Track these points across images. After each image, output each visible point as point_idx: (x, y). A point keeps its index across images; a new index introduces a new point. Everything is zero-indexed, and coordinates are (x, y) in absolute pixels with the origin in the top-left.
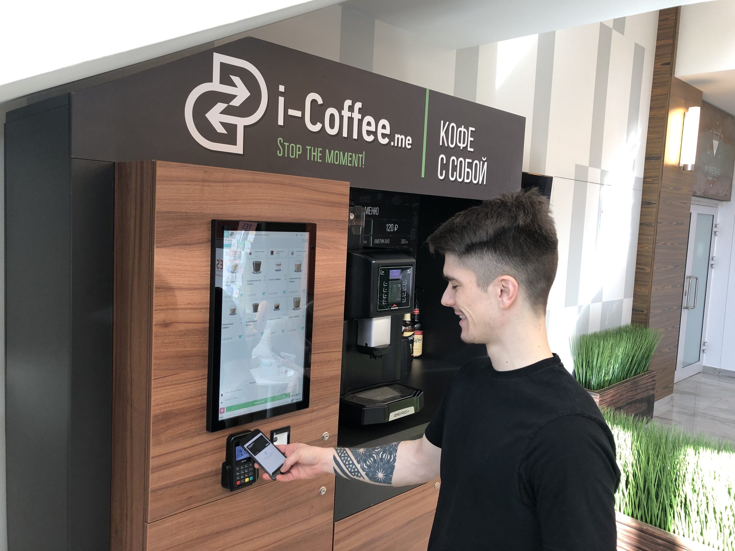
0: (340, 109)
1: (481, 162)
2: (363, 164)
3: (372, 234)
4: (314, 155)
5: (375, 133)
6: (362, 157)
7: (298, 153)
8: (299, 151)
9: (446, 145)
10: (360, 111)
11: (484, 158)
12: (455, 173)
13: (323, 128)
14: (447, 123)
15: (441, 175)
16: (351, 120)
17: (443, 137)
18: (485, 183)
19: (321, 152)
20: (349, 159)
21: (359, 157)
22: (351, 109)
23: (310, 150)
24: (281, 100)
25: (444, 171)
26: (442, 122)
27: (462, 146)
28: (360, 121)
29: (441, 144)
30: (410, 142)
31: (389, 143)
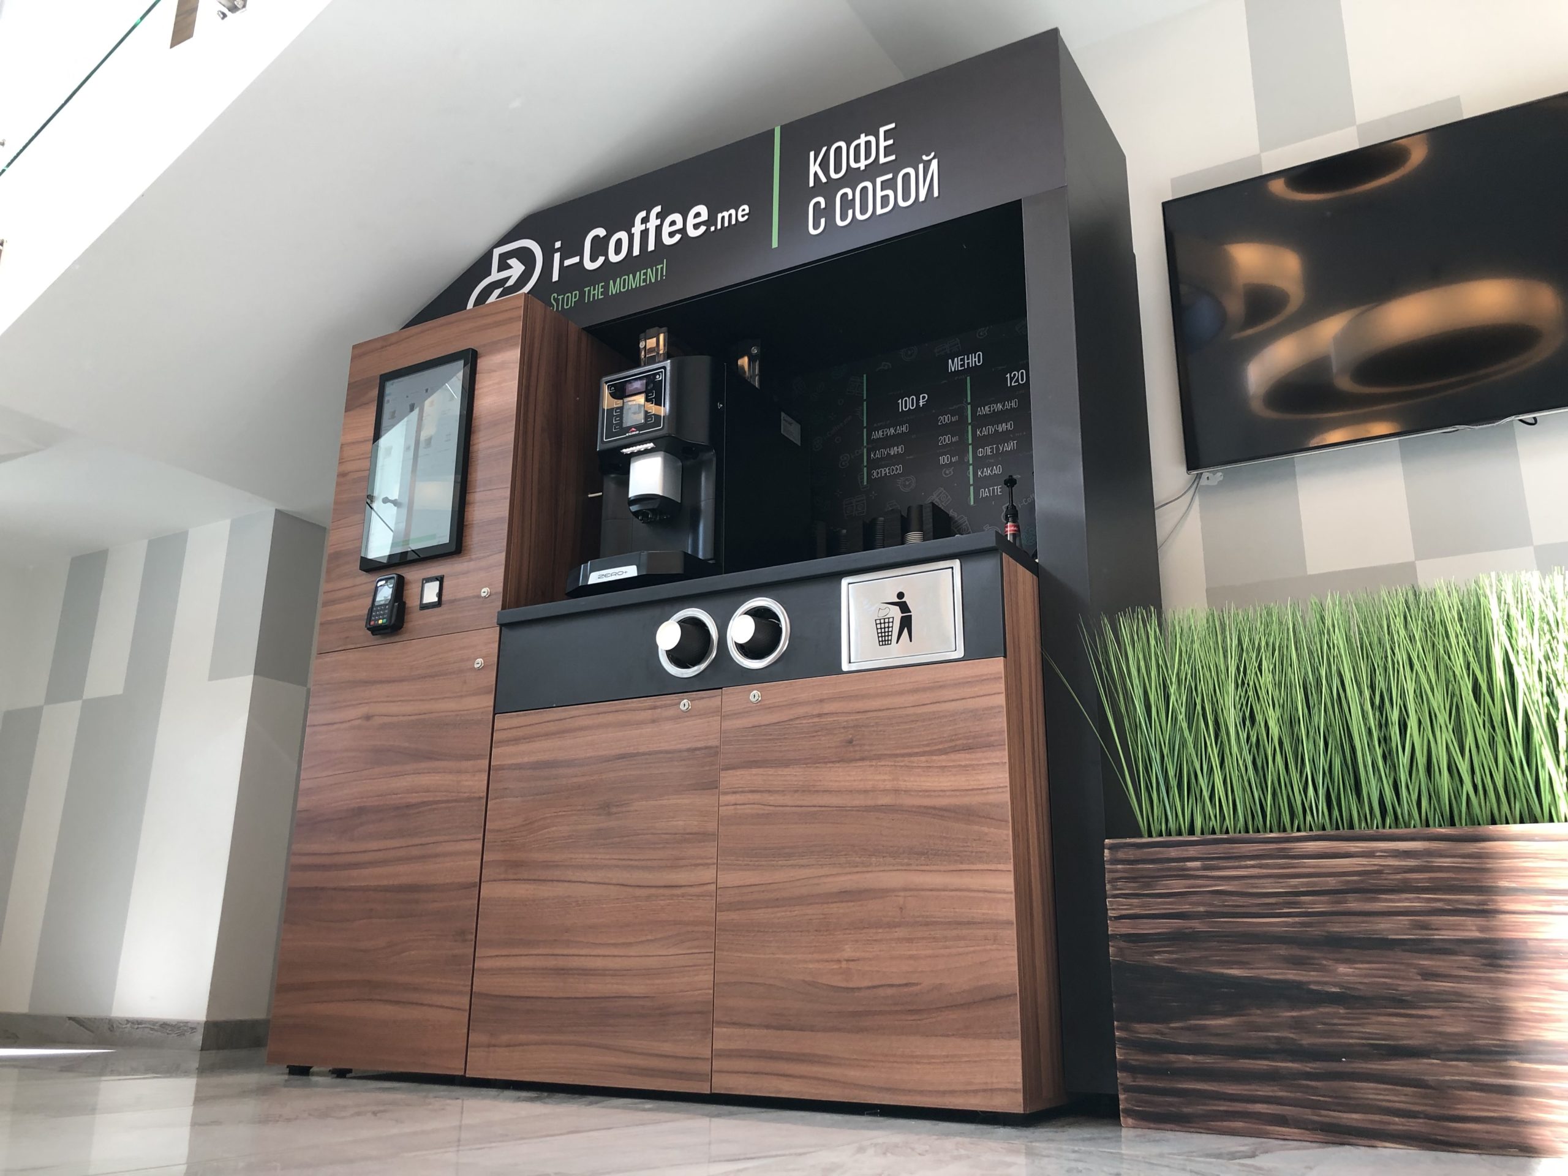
0: (628, 227)
1: (921, 166)
2: (664, 274)
3: (969, 401)
4: (594, 295)
5: (683, 231)
6: (662, 268)
7: (574, 300)
8: (575, 298)
9: (824, 180)
10: (658, 216)
11: (927, 155)
12: (850, 212)
13: (607, 259)
14: (824, 149)
15: (816, 227)
16: (645, 234)
17: (816, 174)
18: (936, 194)
19: (602, 287)
20: (642, 277)
21: (657, 270)
22: (645, 220)
23: (589, 291)
24: (557, 256)
25: (823, 221)
26: (812, 154)
27: (862, 164)
28: (659, 229)
29: (811, 184)
30: (747, 211)
31: (708, 230)
